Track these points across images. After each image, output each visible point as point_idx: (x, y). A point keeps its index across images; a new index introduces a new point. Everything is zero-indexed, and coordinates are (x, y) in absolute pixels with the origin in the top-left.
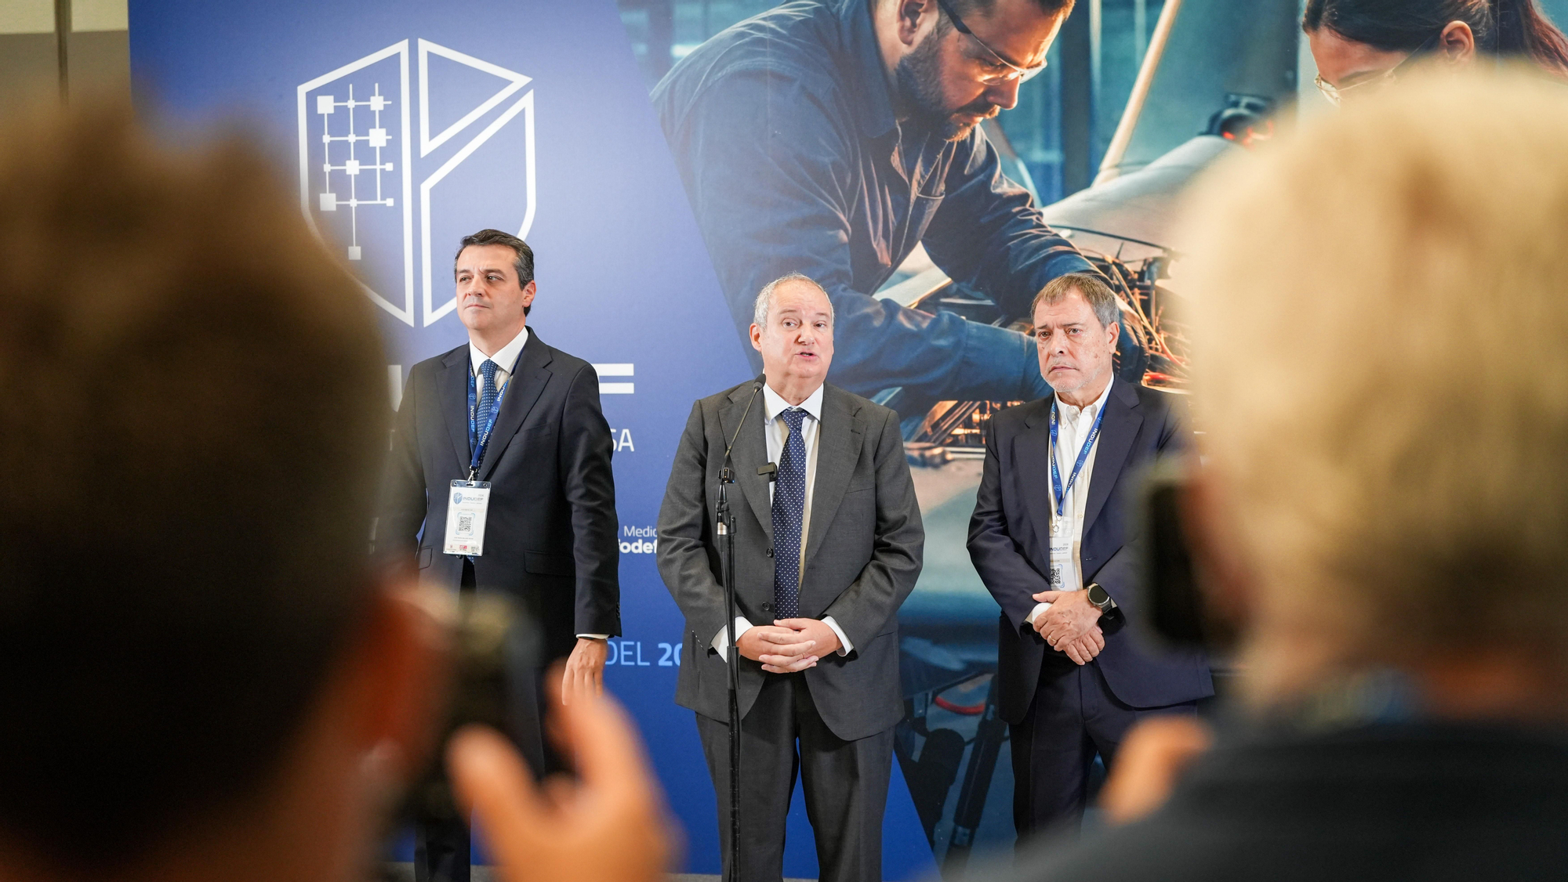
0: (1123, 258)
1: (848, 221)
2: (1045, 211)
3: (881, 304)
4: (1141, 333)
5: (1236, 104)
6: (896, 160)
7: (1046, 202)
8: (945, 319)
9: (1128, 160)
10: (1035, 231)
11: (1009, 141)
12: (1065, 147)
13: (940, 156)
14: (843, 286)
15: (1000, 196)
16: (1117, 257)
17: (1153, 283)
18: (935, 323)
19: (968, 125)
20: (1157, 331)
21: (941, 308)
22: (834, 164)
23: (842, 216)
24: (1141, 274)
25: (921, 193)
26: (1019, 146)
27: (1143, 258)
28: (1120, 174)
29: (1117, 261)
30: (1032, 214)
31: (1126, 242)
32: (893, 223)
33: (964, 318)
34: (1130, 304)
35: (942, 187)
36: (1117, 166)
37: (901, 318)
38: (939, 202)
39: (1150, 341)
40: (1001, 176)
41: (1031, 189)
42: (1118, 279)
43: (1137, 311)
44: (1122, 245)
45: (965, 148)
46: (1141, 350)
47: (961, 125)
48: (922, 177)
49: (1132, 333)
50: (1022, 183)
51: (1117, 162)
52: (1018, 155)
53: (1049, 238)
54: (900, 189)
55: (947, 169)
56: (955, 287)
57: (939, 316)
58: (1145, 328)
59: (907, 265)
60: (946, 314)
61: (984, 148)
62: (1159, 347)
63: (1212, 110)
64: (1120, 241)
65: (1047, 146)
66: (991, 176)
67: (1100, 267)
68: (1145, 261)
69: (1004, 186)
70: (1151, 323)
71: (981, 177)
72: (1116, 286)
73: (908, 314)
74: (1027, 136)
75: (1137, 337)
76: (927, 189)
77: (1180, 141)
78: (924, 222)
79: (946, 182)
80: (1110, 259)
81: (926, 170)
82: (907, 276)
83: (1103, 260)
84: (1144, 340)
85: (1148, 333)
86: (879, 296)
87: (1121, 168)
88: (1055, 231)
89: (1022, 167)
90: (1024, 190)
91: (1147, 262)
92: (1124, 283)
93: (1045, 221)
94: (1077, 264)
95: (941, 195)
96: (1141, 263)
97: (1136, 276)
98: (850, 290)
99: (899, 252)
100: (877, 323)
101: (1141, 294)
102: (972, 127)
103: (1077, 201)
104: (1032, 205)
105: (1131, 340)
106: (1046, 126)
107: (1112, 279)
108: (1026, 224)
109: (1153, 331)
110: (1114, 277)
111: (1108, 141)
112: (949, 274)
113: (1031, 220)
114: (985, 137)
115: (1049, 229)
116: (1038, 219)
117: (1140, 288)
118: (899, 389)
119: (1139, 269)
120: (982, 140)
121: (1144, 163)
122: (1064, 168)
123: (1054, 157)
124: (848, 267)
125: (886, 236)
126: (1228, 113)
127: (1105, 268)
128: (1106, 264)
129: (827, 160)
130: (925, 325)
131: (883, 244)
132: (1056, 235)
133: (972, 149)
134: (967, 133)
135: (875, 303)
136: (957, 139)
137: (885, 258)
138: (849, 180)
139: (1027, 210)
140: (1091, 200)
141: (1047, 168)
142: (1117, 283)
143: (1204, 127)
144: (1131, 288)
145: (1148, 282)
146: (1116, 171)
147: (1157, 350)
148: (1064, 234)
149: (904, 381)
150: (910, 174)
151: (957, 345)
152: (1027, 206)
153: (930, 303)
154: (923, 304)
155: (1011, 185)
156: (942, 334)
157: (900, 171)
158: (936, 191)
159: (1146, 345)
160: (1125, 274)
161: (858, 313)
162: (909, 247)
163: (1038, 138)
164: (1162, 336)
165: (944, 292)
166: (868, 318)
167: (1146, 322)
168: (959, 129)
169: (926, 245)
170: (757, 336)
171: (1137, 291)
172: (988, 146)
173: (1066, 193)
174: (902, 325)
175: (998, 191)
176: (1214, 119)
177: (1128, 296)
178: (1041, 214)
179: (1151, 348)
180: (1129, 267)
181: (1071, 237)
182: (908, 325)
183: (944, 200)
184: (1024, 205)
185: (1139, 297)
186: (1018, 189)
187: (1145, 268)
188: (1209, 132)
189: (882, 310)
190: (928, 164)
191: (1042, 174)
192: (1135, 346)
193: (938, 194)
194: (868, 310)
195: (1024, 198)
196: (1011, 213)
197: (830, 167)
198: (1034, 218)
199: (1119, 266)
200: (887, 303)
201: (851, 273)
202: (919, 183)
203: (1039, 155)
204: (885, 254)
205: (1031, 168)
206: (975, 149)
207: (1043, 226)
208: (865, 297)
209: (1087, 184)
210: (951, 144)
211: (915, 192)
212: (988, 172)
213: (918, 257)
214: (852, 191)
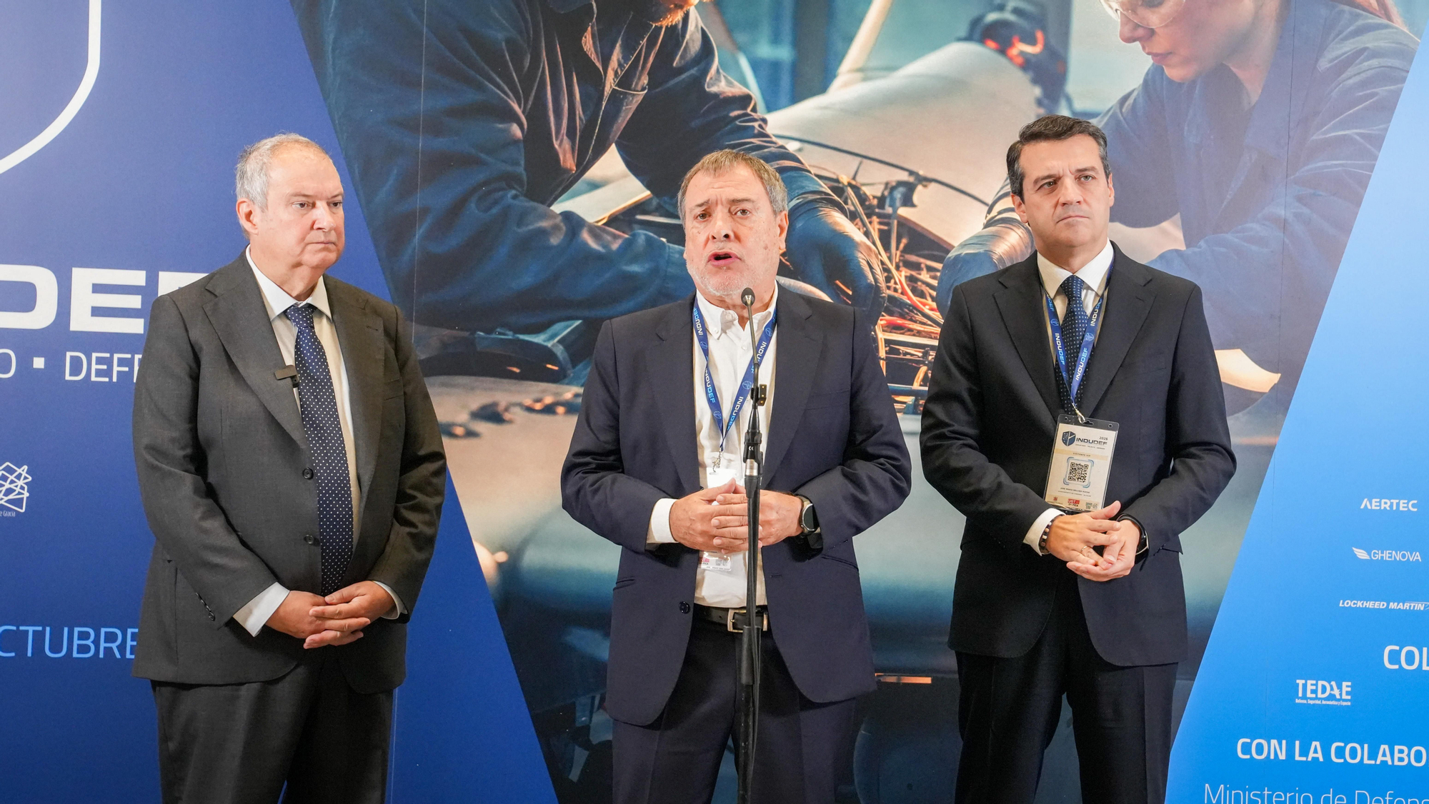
0: (860, 179)
1: (523, 112)
2: (769, 117)
3: (560, 218)
4: (878, 270)
5: (1001, 8)
6: (588, 43)
7: (771, 108)
8: (641, 240)
9: (873, 63)
10: (756, 141)
11: (730, 31)
12: (797, 44)
13: (644, 42)
14: (514, 192)
15: (716, 96)
16: (854, 178)
17: (895, 210)
18: (628, 244)
19: (681, 7)
20: (898, 268)
21: (636, 226)
22: (509, 41)
23: (516, 107)
24: (882, 200)
25: (618, 85)
26: (742, 38)
27: (885, 180)
28: (865, 79)
29: (854, 183)
30: (755, 120)
31: (865, 161)
32: (580, 118)
33: (664, 240)
34: (867, 234)
35: (645, 80)
36: (860, 70)
37: (585, 236)
38: (640, 98)
39: (888, 279)
40: (718, 71)
41: (754, 90)
42: (853, 204)
43: (874, 243)
44: (861, 163)
45: (676, 35)
46: (877, 289)
47: (672, 6)
48: (620, 65)
49: (867, 269)
50: (744, 82)
51: (860, 65)
52: (740, 48)
53: (773, 150)
54: (592, 79)
55: (651, 59)
56: (655, 202)
57: (634, 236)
58: (883, 263)
59: (595, 172)
60: (642, 234)
61: (699, 36)
62: (898, 287)
63: (975, 13)
64: (858, 160)
65: (776, 40)
66: (705, 72)
67: (832, 189)
68: (887, 184)
69: (721, 84)
70: (890, 258)
71: (693, 71)
72: (851, 212)
73: (595, 231)
74: (752, 26)
75: (873, 274)
76: (626, 81)
77: (935, 46)
78: (620, 120)
79: (649, 74)
80: (845, 179)
81: (626, 58)
82: (594, 186)
83: (837, 181)
84: (881, 277)
85: (886, 270)
87: (865, 72)
88: (781, 142)
89: (744, 63)
90: (745, 90)
91: (889, 186)
92: (860, 209)
93: (769, 130)
94: (806, 183)
95: (643, 89)
96: (882, 187)
97: (875, 202)
98: (522, 198)
99: (588, 154)
100: (555, 241)
101: (880, 223)
102: (685, 9)
103: (808, 108)
104: (754, 110)
105: (866, 277)
106: (776, 18)
107: (846, 203)
108: (747, 131)
109: (893, 268)
110: (849, 202)
111: (849, 39)
112: (648, 187)
113: (753, 127)
114: (701, 24)
115: (774, 139)
116: (760, 126)
117: (879, 216)
118: (578, 322)
119: (879, 194)
120: (697, 26)
121: (891, 69)
122: (795, 69)
123: (784, 53)
124: (521, 170)
125: (571, 133)
126: (992, 17)
127: (839, 190)
128: (841, 185)
129: (500, 36)
130: (615, 246)
131: (567, 144)
132: (782, 147)
133: (683, 36)
134: (679, 16)
135: (554, 215)
136: (665, 23)
137: (568, 161)
138: (527, 63)
139: (747, 115)
140: (826, 108)
141: (775, 65)
142: (852, 208)
143: (963, 32)
144: (869, 216)
145: (889, 210)
146: (859, 75)
147: (896, 290)
148: (792, 147)
149: (586, 313)
150: (606, 61)
151: (655, 272)
152: (749, 110)
153: (623, 219)
155: (729, 83)
156: (634, 260)
157: (593, 57)
158: (637, 84)
159: (883, 285)
160: (862, 199)
161: (531, 227)
162: (600, 150)
163: (765, 31)
164: (903, 274)
165: (640, 207)
166: (543, 233)
167: (884, 257)
168: (669, 11)
169: (621, 149)
170: (249, 215)
171: (875, 219)
172: (705, 36)
173: (796, 98)
174: (586, 244)
175: (714, 89)
176: (976, 22)
177: (864, 225)
178: (764, 121)
179: (889, 288)
180: (867, 190)
181: (800, 150)
182: (593, 244)
183: (645, 97)
184: (745, 108)
185: (877, 226)
186: (737, 90)
187: (886, 193)
188: (969, 38)
189: (562, 224)
190: (628, 50)
191: (768, 72)
192: (870, 285)
193: (639, 87)
194: (544, 224)
195: (745, 100)
196: (727, 116)
197: (504, 44)
198: (756, 124)
199: (856, 189)
200: (568, 216)
201: (525, 178)
202: (616, 73)
203: (765, 51)
204: (569, 156)
205: (756, 65)
206: (688, 36)
207: (767, 136)
208: (541, 207)
209: (822, 88)
210: (659, 29)
211: (610, 83)
212: (702, 65)
213: (611, 163)
214: (529, 78)
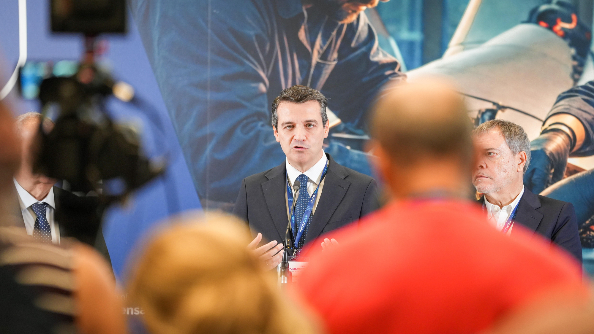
1: (267, 76)
2: (408, 74)
6: (302, 35)
7: (409, 67)
8: (335, 148)
9: (469, 40)
11: (384, 23)
12: (424, 30)
13: (334, 33)
14: (261, 123)
15: (376, 63)
19: (354, 12)
22: (257, 36)
23: (262, 73)
24: (477, 120)
25: (320, 59)
26: (391, 28)
27: (479, 109)
28: (464, 49)
30: (400, 76)
32: (299, 80)
33: (348, 148)
35: (335, 55)
36: (462, 44)
38: (333, 66)
40: (378, 49)
41: (399, 58)
45: (353, 28)
47: (350, 11)
48: (321, 47)
50: (393, 54)
51: (462, 41)
52: (391, 34)
54: (305, 56)
55: (339, 43)
57: (331, 146)
60: (336, 145)
61: (366, 29)
63: (532, 6)
65: (411, 28)
66: (370, 49)
69: (380, 56)
71: (364, 49)
74: (397, 21)
76: (324, 56)
77: (507, 27)
78: (321, 79)
79: (339, 52)
81: (324, 42)
87: (464, 45)
89: (393, 43)
90: (394, 59)
91: (481, 112)
95: (334, 60)
96: (477, 113)
97: (473, 121)
102: (358, 13)
103: (431, 68)
104: (399, 70)
106: (411, 15)
111: (455, 26)
112: (339, 116)
114: (367, 21)
119: (476, 117)
120: (365, 23)
121: (481, 42)
122: (424, 45)
123: (416, 36)
124: (266, 110)
126: (544, 7)
129: (252, 33)
133: (357, 29)
134: (354, 18)
136: (346, 22)
138: (268, 48)
139: (395, 73)
140: (442, 67)
141: (411, 44)
146: (461, 47)
150: (313, 45)
152: (396, 71)
155: (385, 55)
157: (305, 43)
158: (331, 58)
161: (272, 143)
163: (405, 23)
168: (348, 14)
172: (369, 27)
173: (424, 62)
175: (375, 59)
176: (533, 12)
183: (336, 66)
184: (393, 69)
186: (389, 59)
187: (480, 116)
188: (529, 21)
190: (325, 37)
191: (407, 48)
193: (332, 59)
195: (394, 65)
196: (384, 75)
197: (254, 38)
198: (401, 79)
202: (319, 52)
203: (405, 35)
205: (400, 44)
206: (360, 29)
209: (439, 56)
210: (342, 25)
211: (315, 58)
212: (368, 45)
214: (270, 56)
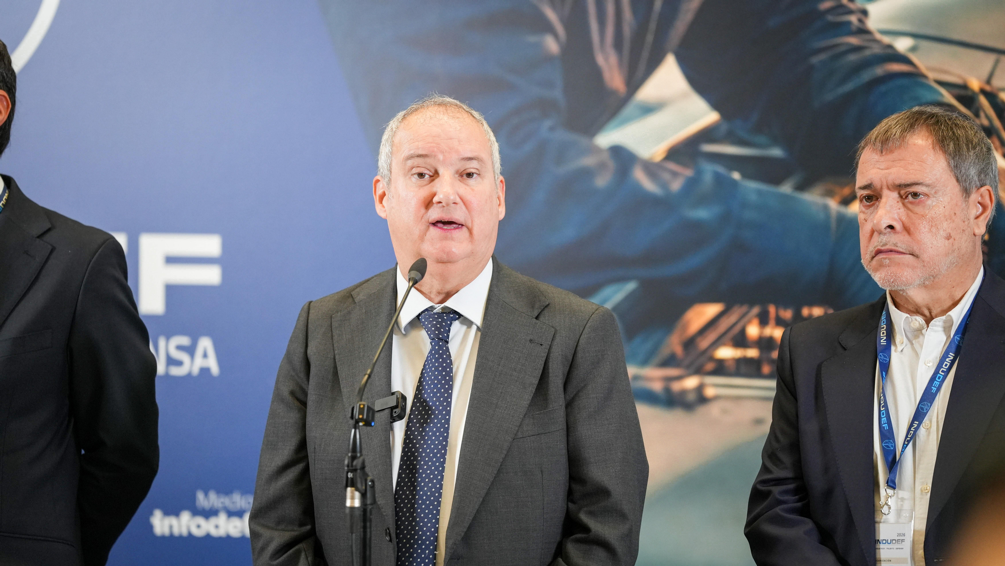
0: (997, 82)
1: (559, 20)
3: (606, 157)
10: (853, 40)
14: (548, 123)
16: (988, 82)
18: (692, 184)
23: (551, 13)
29: (988, 88)
30: (851, 12)
31: (1003, 57)
32: (630, 26)
33: (736, 176)
37: (639, 174)
42: (987, 117)
44: (997, 63)
53: (876, 50)
56: (724, 128)
57: (699, 173)
59: (649, 91)
60: (709, 170)
64: (991, 58)
67: (959, 99)
73: (650, 168)
78: (678, 23)
80: (975, 84)
82: (648, 109)
83: (965, 87)
86: (606, 139)
88: (886, 40)
93: (872, 24)
94: (922, 92)
98: (560, 130)
99: (639, 70)
100: (601, 182)
107: (978, 115)
108: (844, 28)
110: (982, 115)
112: (715, 105)
113: (849, 23)
115: (878, 36)
116: (860, 21)
118: (631, 286)
124: (558, 93)
125: (618, 44)
127: (968, 99)
128: (970, 93)
130: (676, 186)
131: (613, 58)
132: (889, 46)
135: (597, 150)
137: (615, 79)
139: (843, 6)
142: (985, 122)
148: (902, 45)
149: (641, 272)
153: (685, 152)
154: (677, 153)
156: (703, 201)
160: (999, 107)
161: (572, 166)
162: (654, 63)
165: (707, 135)
166: (586, 174)
169: (680, 58)
170: (383, 196)
174: (639, 185)
178: (865, 13)
181: (913, 49)
182: (648, 185)
189: (609, 162)
194: (588, 161)
196: (816, 10)
198: (853, 19)
199: (991, 97)
200: (617, 151)
201: (563, 103)
204: (616, 72)
207: (868, 32)
208: (583, 140)
213: (668, 78)
